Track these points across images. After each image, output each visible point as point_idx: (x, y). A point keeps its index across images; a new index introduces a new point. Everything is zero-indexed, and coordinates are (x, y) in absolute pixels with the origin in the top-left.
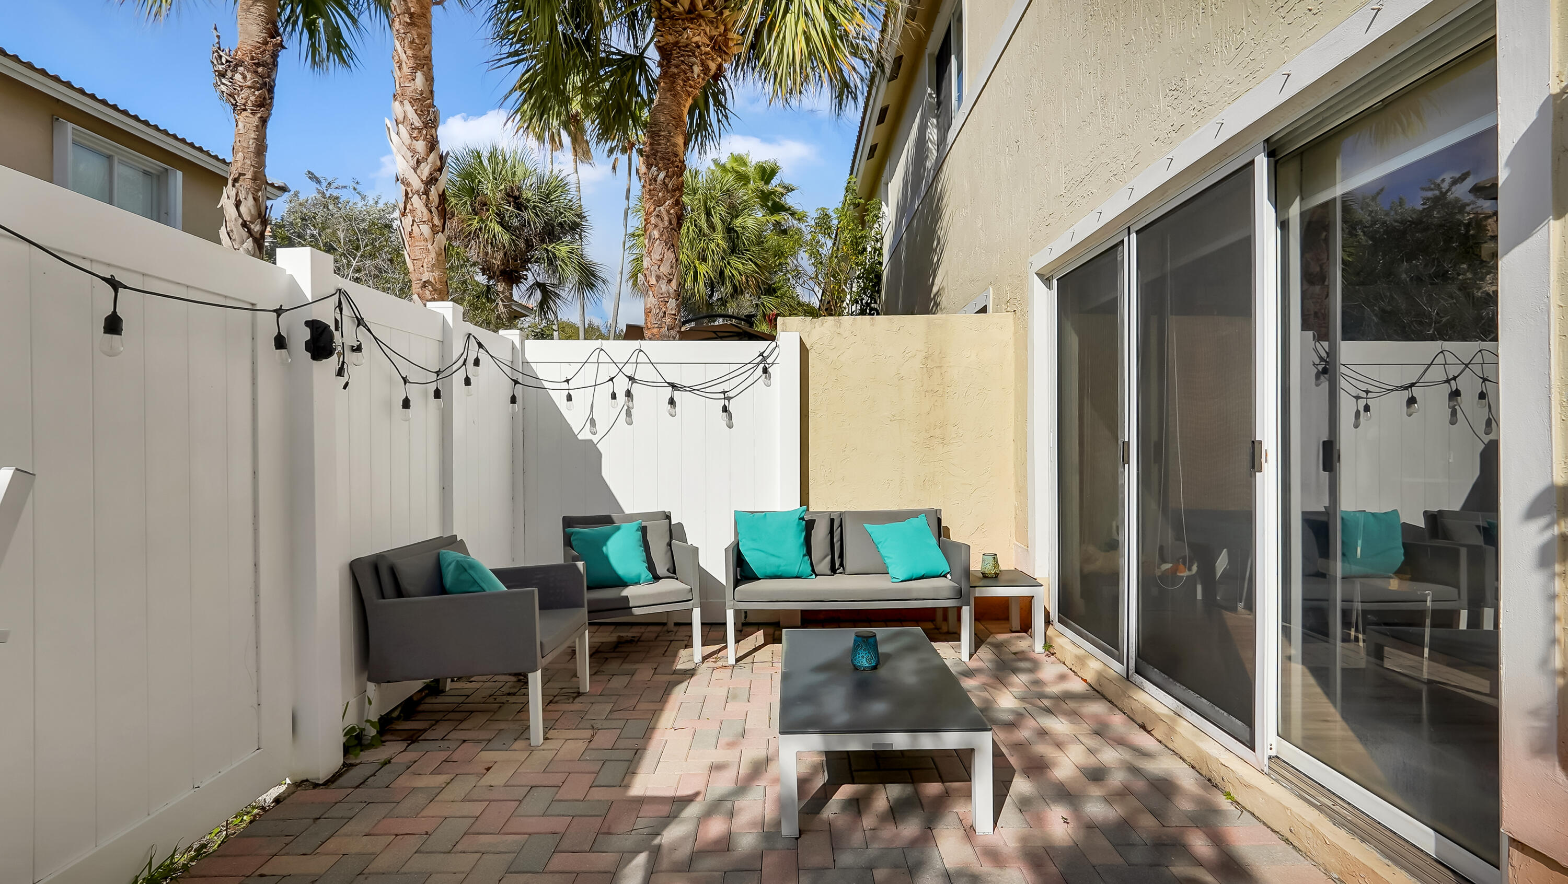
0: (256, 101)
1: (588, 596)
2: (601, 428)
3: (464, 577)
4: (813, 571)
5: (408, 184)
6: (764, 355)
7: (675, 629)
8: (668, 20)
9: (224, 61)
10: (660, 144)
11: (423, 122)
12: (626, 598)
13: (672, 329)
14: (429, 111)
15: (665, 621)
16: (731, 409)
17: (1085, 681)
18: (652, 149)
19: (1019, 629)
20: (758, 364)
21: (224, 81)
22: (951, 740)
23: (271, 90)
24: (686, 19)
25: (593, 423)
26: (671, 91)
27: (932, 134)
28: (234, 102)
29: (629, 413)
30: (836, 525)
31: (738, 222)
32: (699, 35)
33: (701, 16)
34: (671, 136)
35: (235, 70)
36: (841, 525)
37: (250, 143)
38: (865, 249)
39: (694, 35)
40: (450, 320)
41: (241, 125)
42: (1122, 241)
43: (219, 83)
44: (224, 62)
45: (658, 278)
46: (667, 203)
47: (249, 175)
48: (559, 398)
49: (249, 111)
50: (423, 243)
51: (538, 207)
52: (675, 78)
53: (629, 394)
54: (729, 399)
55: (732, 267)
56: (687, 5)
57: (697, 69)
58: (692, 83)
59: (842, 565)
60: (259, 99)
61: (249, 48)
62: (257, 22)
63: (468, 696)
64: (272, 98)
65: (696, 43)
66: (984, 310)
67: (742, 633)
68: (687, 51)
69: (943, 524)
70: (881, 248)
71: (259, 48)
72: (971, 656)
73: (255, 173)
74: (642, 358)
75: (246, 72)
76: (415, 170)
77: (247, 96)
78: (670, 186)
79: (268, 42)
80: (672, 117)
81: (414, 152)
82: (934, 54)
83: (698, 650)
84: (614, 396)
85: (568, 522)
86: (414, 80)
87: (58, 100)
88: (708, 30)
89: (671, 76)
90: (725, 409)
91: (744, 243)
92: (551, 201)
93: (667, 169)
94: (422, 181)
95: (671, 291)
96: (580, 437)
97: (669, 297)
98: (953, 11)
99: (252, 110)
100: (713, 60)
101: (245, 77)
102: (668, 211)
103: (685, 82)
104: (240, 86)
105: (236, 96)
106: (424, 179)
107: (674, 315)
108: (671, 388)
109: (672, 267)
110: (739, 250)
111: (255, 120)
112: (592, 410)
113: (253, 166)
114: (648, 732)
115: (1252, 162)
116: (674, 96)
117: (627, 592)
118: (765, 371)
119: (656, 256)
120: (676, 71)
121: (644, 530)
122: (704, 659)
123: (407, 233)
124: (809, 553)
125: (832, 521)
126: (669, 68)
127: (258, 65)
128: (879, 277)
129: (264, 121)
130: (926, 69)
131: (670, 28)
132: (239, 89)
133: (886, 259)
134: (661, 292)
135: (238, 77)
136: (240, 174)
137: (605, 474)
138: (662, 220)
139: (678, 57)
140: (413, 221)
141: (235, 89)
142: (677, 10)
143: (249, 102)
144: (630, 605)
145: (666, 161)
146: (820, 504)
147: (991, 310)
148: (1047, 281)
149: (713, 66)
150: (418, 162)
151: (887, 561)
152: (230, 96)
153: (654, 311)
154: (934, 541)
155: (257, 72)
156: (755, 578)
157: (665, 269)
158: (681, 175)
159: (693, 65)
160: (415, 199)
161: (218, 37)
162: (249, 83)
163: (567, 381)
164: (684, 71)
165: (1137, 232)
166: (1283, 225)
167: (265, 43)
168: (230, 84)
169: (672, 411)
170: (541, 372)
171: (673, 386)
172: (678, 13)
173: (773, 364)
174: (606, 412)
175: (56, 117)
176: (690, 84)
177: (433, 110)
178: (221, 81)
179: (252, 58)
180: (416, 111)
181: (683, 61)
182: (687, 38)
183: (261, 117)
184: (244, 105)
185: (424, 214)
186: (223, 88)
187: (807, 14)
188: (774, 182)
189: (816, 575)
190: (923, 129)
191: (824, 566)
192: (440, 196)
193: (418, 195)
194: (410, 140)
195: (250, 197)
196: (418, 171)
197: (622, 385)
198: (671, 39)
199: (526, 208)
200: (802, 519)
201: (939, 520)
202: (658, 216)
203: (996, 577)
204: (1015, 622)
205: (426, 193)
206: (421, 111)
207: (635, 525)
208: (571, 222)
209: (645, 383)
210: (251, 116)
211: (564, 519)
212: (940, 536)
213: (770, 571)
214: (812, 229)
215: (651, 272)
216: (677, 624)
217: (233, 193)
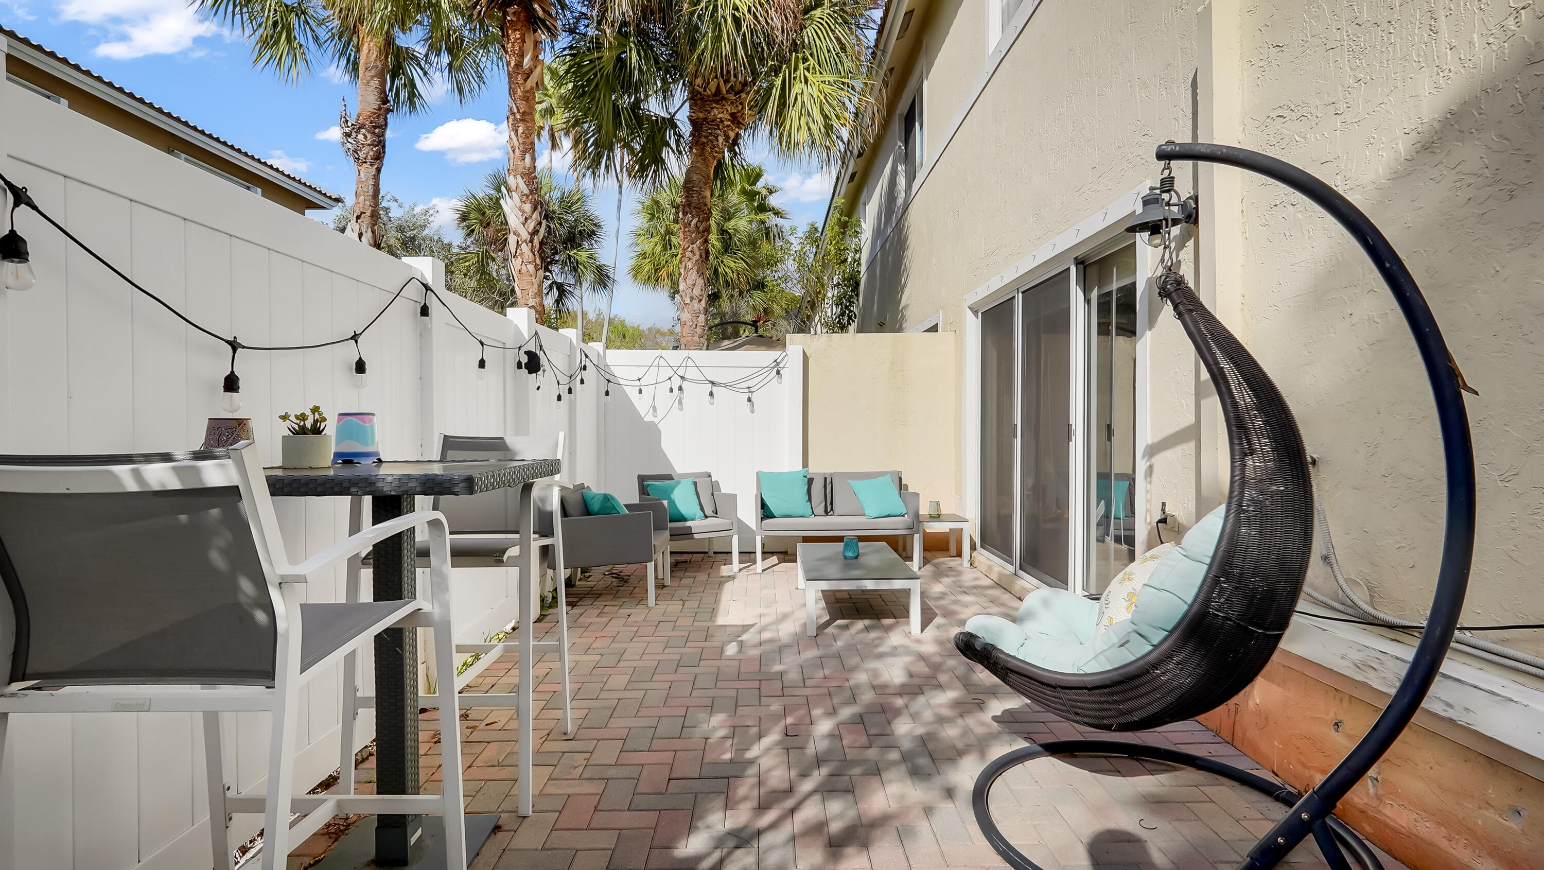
0: (374, 155)
1: (670, 525)
2: (661, 412)
3: (608, 504)
4: (813, 512)
5: (518, 235)
6: (778, 361)
7: (714, 556)
8: (700, 101)
9: (350, 124)
10: (693, 197)
11: (529, 190)
12: (690, 527)
13: (702, 337)
14: (533, 182)
15: (707, 551)
16: (753, 400)
17: (992, 580)
18: (687, 201)
19: (955, 555)
20: (773, 368)
21: (349, 140)
22: (898, 584)
23: (384, 147)
24: (713, 100)
25: (655, 409)
26: (702, 156)
27: (902, 181)
28: (357, 157)
29: (680, 403)
30: (828, 483)
31: (730, 225)
32: (723, 113)
33: (724, 98)
34: (702, 191)
35: (358, 132)
36: (832, 482)
37: (370, 188)
38: (846, 260)
39: (719, 113)
40: (575, 342)
41: (362, 174)
42: (1015, 296)
43: (346, 142)
44: (350, 126)
45: (692, 298)
46: (698, 242)
47: (368, 213)
48: (632, 393)
49: (368, 163)
50: (529, 278)
51: (563, 218)
52: (705, 146)
53: (680, 388)
54: (752, 392)
55: (725, 265)
56: (713, 90)
57: (721, 139)
58: (717, 149)
59: (832, 509)
60: (376, 154)
61: (368, 114)
62: (375, 93)
63: (592, 588)
64: (384, 152)
65: (720, 118)
66: (934, 329)
67: (766, 554)
68: (714, 125)
69: (903, 482)
70: (860, 258)
71: (376, 113)
72: (920, 569)
73: (373, 211)
74: (690, 363)
75: (366, 133)
76: (524, 224)
77: (367, 152)
78: (701, 228)
79: (381, 108)
80: (702, 176)
81: (523, 212)
82: (902, 114)
83: (736, 565)
84: (671, 390)
85: (642, 479)
86: (524, 160)
87: (173, 134)
88: (729, 109)
89: (701, 145)
90: (749, 400)
91: (735, 244)
92: (573, 212)
93: (699, 216)
94: (529, 233)
95: (702, 308)
96: (645, 419)
97: (700, 313)
98: (917, 88)
99: (370, 162)
100: (732, 130)
101: (366, 137)
102: (699, 248)
103: (712, 148)
104: (362, 144)
105: (358, 152)
106: (530, 231)
107: (703, 326)
108: (711, 385)
109: (702, 290)
110: (731, 250)
111: (373, 171)
112: (654, 400)
113: (372, 206)
114: (717, 601)
115: (1069, 268)
116: (704, 160)
117: (688, 524)
118: (778, 372)
119: (690, 282)
120: (705, 140)
121: (695, 484)
122: (740, 570)
123: (517, 270)
124: (810, 500)
125: (826, 479)
126: (700, 138)
127: (375, 127)
128: (857, 284)
129: (379, 170)
130: (897, 127)
131: (701, 108)
132: (361, 146)
133: (863, 269)
134: (694, 309)
135: (360, 137)
136: (362, 213)
137: (663, 446)
138: (694, 255)
139: (707, 130)
140: (522, 262)
141: (358, 146)
142: (706, 93)
143: (369, 156)
144: (693, 532)
145: (698, 210)
146: (818, 467)
147: (941, 329)
148: (976, 313)
149: (732, 135)
150: (526, 219)
151: (864, 505)
152: (354, 151)
153: (688, 324)
154: (896, 492)
155: (375, 133)
156: (772, 516)
157: (697, 292)
158: (709, 220)
159: (718, 136)
160: (524, 246)
161: (345, 106)
162: (369, 142)
163: (639, 379)
164: (711, 141)
165: (1023, 293)
166: (1088, 301)
167: (380, 109)
168: (355, 143)
169: (711, 401)
170: (616, 371)
171: (713, 383)
172: (707, 96)
173: (783, 367)
174: (665, 400)
175: (171, 149)
176: (716, 150)
177: (536, 180)
178: (347, 140)
179: (371, 122)
180: (525, 182)
181: (711, 134)
182: (714, 115)
183: (377, 168)
184: (365, 158)
185: (530, 257)
186: (349, 145)
187: (809, 114)
188: (760, 185)
189: (815, 516)
190: (894, 173)
191: (820, 509)
192: (540, 242)
193: (526, 243)
194: (520, 204)
195: (370, 230)
196: (526, 226)
197: (676, 382)
198: (701, 115)
199: (552, 219)
200: (805, 477)
201: (900, 479)
202: (692, 251)
203: (939, 517)
204: (953, 549)
205: (531, 241)
206: (528, 182)
207: (690, 480)
208: (590, 231)
209: (692, 381)
210: (370, 167)
211: (639, 476)
212: (901, 489)
213: (783, 513)
214: (801, 241)
215: (686, 294)
216: (715, 553)
217: (357, 227)
